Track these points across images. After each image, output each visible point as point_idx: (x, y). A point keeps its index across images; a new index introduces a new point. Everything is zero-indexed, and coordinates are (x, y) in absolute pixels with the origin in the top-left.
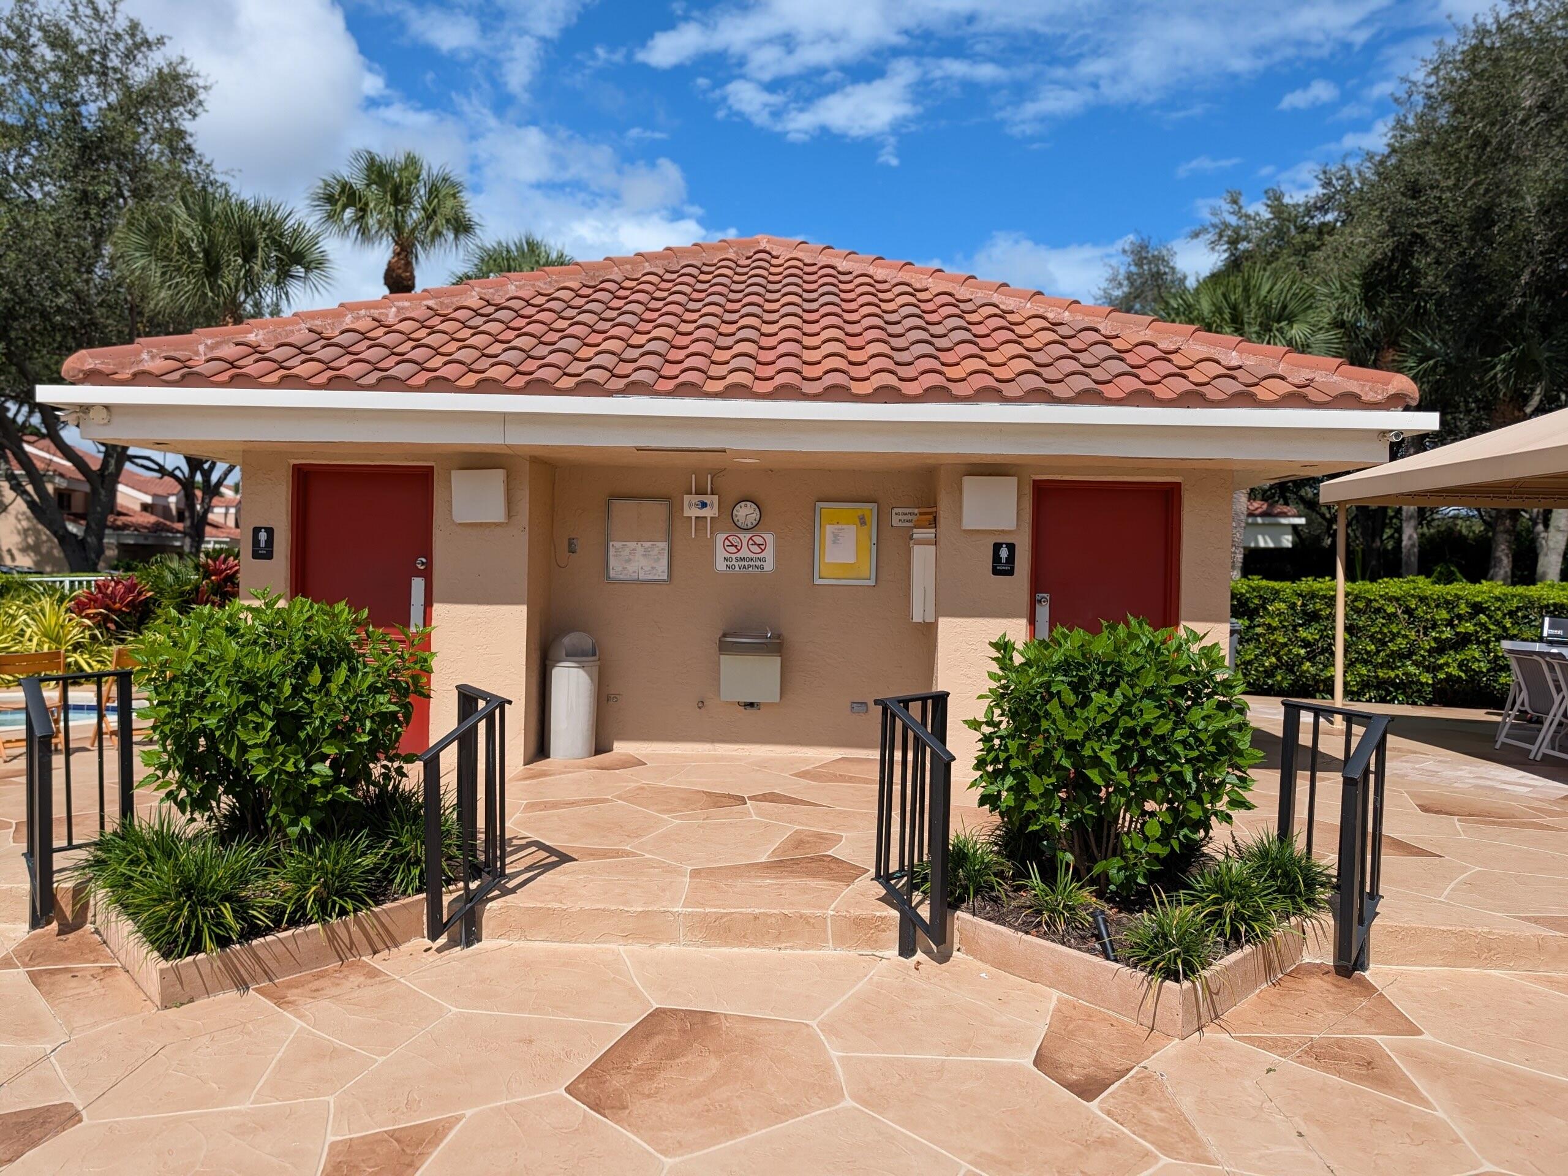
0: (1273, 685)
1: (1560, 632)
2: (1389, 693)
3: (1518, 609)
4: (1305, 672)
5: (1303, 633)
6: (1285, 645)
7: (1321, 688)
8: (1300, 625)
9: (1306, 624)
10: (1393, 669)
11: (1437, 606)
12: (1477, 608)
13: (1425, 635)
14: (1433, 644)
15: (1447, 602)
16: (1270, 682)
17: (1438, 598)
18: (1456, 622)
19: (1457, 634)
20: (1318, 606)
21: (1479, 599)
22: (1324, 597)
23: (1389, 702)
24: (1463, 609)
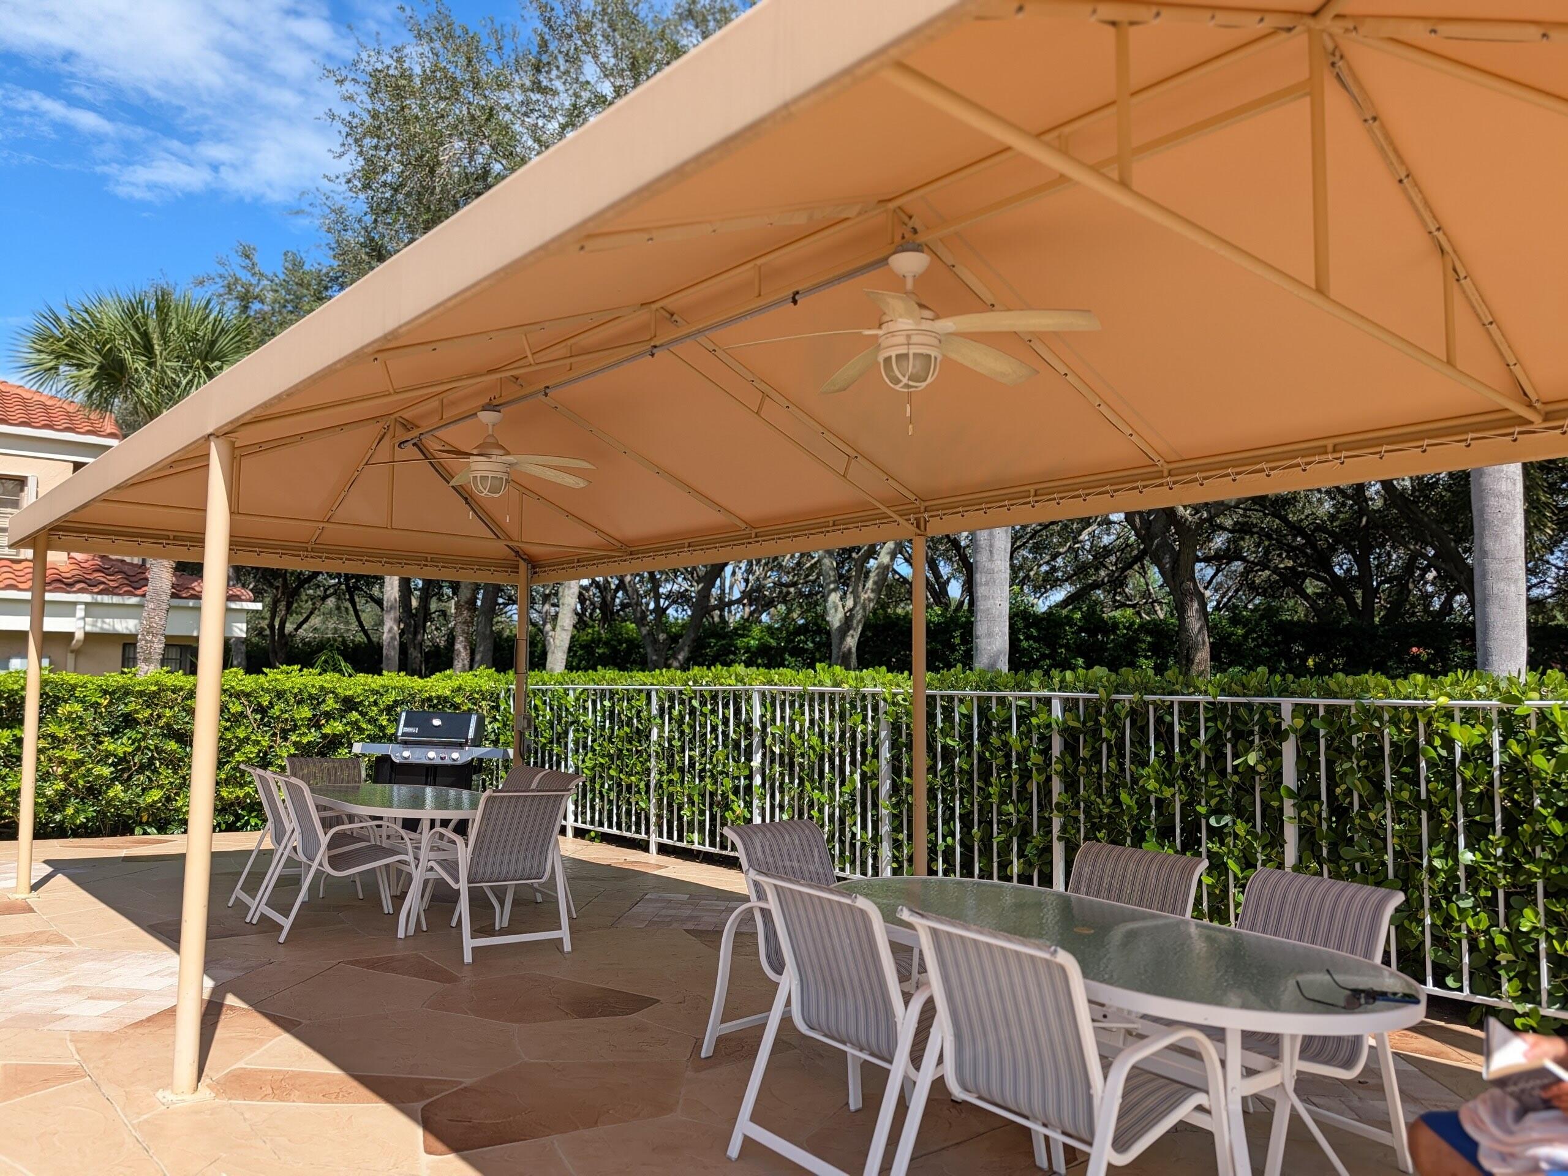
0: (62, 822)
1: (416, 730)
2: (238, 817)
3: (396, 703)
4: (113, 799)
5: (108, 744)
6: (79, 763)
7: (144, 819)
8: (106, 734)
9: (114, 733)
10: (242, 786)
11: (300, 702)
12: (349, 704)
13: (285, 739)
14: (292, 751)
15: (311, 697)
16: (58, 817)
17: (301, 691)
18: (323, 722)
19: (324, 736)
20: (132, 707)
21: (349, 693)
22: (141, 693)
23: (237, 830)
24: (330, 704)
